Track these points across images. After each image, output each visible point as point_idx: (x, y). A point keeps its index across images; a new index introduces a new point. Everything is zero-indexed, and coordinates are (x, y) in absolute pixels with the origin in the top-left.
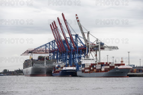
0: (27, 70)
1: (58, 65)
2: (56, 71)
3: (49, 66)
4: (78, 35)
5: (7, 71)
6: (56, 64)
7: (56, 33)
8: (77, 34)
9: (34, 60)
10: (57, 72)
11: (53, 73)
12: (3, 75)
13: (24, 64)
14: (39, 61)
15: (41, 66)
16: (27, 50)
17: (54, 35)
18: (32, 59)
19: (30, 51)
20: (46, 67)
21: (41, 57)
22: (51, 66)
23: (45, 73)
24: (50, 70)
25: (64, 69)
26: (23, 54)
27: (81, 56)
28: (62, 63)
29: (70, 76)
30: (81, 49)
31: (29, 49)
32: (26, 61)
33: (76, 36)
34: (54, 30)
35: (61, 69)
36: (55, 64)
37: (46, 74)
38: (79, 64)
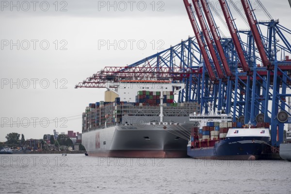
0: (98, 136)
1: (207, 120)
2: (200, 140)
3: (176, 124)
4: (278, 23)
5: (20, 138)
6: (201, 118)
7: (199, 17)
8: (275, 19)
9: (125, 103)
10: (205, 143)
11: (192, 147)
12: (10, 150)
13: (84, 116)
14: (141, 108)
15: (149, 124)
16: (102, 72)
17: (192, 21)
18: (118, 99)
19: (110, 73)
20: (165, 128)
21: (147, 94)
22: (180, 124)
23: (162, 148)
24: (178, 138)
25: (231, 133)
26: (84, 83)
27: (284, 91)
28: (219, 116)
29: (253, 157)
30: (288, 70)
31: (108, 69)
32: (92, 106)
33: (273, 25)
34: (193, 7)
35: (222, 135)
36: (198, 118)
37: (164, 150)
38: (281, 118)
